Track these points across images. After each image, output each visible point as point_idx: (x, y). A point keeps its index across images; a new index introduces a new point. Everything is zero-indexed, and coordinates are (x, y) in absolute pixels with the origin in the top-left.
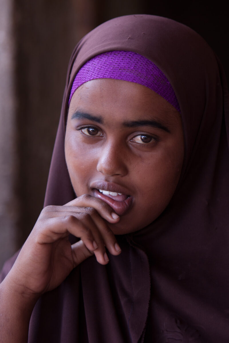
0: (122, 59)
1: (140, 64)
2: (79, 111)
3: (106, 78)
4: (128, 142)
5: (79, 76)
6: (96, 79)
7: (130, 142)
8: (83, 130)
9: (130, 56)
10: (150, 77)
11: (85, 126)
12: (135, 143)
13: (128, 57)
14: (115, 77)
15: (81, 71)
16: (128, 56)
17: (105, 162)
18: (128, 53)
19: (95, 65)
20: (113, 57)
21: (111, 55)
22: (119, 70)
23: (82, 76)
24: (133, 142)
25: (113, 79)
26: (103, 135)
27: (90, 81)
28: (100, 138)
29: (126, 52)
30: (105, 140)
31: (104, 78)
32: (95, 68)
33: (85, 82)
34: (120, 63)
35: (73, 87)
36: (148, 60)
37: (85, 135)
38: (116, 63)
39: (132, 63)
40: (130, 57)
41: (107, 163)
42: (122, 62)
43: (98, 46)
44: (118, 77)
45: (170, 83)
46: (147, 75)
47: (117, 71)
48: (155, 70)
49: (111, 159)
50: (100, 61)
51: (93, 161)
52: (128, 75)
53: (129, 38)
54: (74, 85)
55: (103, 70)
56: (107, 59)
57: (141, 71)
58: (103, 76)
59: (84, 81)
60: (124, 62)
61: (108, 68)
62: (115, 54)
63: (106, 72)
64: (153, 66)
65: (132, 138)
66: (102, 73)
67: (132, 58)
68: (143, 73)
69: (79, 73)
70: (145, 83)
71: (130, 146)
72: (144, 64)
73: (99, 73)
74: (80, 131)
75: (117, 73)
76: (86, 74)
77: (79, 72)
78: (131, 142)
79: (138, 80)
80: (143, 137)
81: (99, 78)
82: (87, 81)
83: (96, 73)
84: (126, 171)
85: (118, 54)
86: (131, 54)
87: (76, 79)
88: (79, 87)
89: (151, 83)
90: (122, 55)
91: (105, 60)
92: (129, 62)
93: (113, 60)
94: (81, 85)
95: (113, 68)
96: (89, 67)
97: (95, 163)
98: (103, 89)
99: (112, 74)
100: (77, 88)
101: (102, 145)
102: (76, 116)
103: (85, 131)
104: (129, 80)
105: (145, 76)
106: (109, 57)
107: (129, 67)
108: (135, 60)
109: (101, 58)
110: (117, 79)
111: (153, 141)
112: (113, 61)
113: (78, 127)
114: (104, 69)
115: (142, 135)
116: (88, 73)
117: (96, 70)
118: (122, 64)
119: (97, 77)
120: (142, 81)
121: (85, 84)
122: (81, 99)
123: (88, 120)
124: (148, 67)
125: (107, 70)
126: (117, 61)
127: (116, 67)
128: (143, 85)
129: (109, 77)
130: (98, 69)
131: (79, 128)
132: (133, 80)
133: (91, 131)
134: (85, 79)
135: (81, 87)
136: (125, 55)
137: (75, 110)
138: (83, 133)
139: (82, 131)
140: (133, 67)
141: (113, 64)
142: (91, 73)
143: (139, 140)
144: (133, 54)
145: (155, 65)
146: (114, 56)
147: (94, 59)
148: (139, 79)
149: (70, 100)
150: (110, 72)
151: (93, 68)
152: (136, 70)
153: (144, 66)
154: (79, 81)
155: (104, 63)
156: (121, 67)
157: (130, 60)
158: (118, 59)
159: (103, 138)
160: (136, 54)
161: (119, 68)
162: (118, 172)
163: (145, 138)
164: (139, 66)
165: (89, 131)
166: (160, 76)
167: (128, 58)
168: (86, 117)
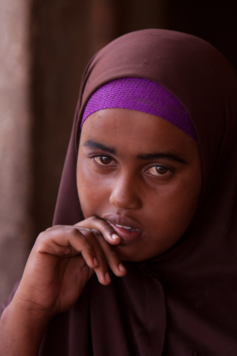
0: (137, 88)
1: (156, 93)
2: (91, 140)
3: (119, 108)
4: (142, 173)
5: (91, 102)
6: (109, 108)
7: (144, 173)
8: (96, 159)
9: (145, 83)
10: (166, 107)
11: (98, 154)
12: (150, 175)
13: (143, 85)
14: (129, 107)
15: (94, 97)
16: (143, 83)
17: (118, 196)
18: (143, 80)
19: (108, 92)
20: (128, 85)
21: (125, 81)
22: (133, 99)
23: (94, 102)
24: (148, 173)
25: (127, 109)
26: (116, 165)
27: (103, 110)
28: (114, 167)
29: (141, 80)
30: (119, 171)
31: (117, 107)
32: (108, 95)
33: (98, 110)
34: (134, 92)
35: (85, 112)
36: (164, 89)
37: (97, 164)
38: (130, 92)
39: (147, 92)
40: (145, 85)
41: (120, 196)
42: (136, 91)
43: (112, 70)
44: (132, 107)
45: (187, 113)
46: (162, 105)
47: (131, 100)
48: (171, 99)
49: (124, 193)
50: (113, 88)
51: (106, 192)
52: (142, 105)
53: (144, 63)
54: (86, 110)
55: (116, 99)
56: (121, 86)
57: (156, 101)
58: (117, 106)
59: (96, 109)
60: (138, 91)
61: (122, 97)
62: (129, 81)
63: (119, 101)
64: (169, 95)
65: (147, 169)
66: (115, 102)
67: (147, 86)
68: (158, 103)
69: (92, 99)
70: (160, 114)
71: (145, 177)
72: (160, 93)
73: (112, 102)
74: (93, 159)
75: (131, 103)
76: (99, 101)
77: (92, 97)
78: (146, 173)
79: (153, 111)
80: (158, 168)
81: (112, 107)
82: (99, 109)
83: (109, 102)
84: (140, 204)
85: (133, 81)
86: (147, 81)
87: (88, 105)
88: (91, 114)
89: (167, 114)
90: (136, 82)
91: (118, 88)
92: (144, 90)
93: (128, 87)
94: (93, 113)
95: (127, 97)
96: (102, 93)
97: (108, 194)
98: (116, 120)
99: (126, 104)
100: (90, 115)
101: (116, 176)
102: (88, 145)
103: (97, 159)
104: (143, 110)
105: (161, 107)
106: (123, 84)
107: (144, 97)
108: (150, 89)
109: (114, 84)
110: (131, 109)
111: (168, 173)
112: (127, 89)
113: (90, 154)
114: (118, 97)
115: (157, 166)
116: (100, 101)
117: (109, 99)
118: (137, 93)
119: (110, 106)
120: (157, 112)
121: (97, 112)
122: (93, 127)
123: (101, 150)
124: (164, 96)
125: (120, 99)
126: (131, 89)
127: (130, 96)
128: (159, 116)
129: (123, 107)
130: (111, 97)
131: (91, 156)
132: (148, 110)
133: (104, 159)
134: (97, 106)
135: (93, 115)
136: (140, 83)
137: (88, 138)
138: (96, 162)
139: (94, 160)
140: (148, 97)
141: (127, 93)
142: (104, 101)
143: (155, 171)
144: (148, 81)
145: (171, 93)
146: (128, 83)
147: (107, 85)
148: (154, 109)
149: (81, 124)
150: (124, 101)
151: (106, 95)
152: (151, 100)
153: (159, 95)
154: (91, 108)
155: (118, 91)
156: (135, 96)
157: (145, 88)
158: (133, 86)
159: (117, 167)
160: (152, 81)
161: (134, 97)
162: (132, 206)
163: (160, 169)
164: (154, 95)
165: (102, 160)
166: (176, 106)
167: (143, 87)
168: (99, 147)
